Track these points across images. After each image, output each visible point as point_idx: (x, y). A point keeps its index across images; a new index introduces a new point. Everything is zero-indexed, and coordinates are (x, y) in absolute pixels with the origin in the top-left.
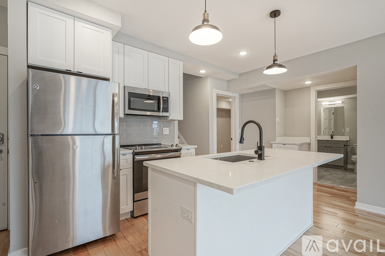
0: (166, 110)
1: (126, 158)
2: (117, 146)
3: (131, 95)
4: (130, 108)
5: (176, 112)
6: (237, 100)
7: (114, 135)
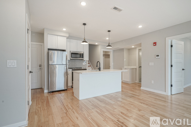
0: (83, 57)
1: (70, 71)
2: (67, 68)
3: (72, 53)
4: (71, 57)
5: (86, 57)
6: (112, 53)
7: (66, 65)
